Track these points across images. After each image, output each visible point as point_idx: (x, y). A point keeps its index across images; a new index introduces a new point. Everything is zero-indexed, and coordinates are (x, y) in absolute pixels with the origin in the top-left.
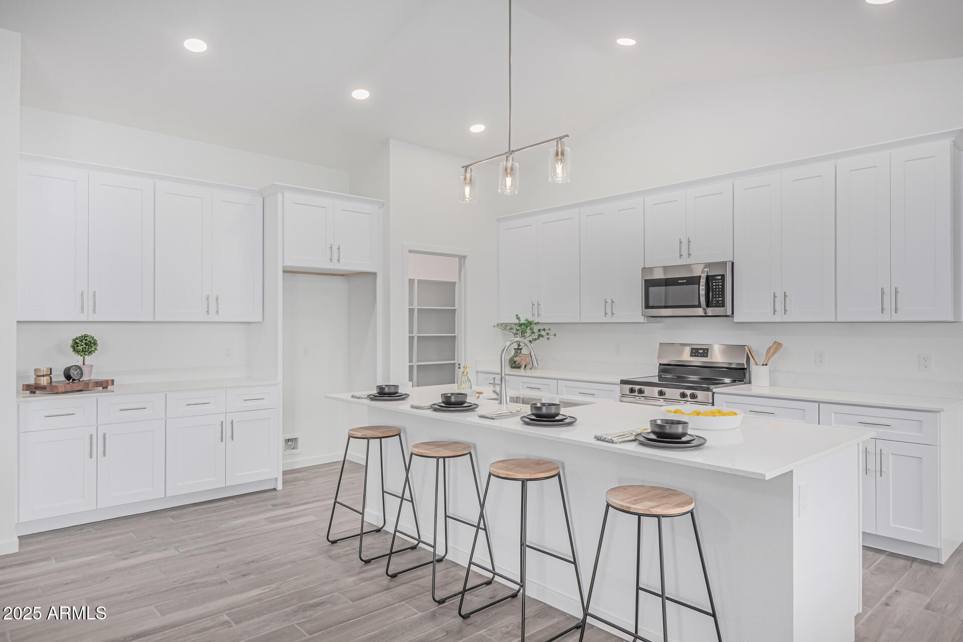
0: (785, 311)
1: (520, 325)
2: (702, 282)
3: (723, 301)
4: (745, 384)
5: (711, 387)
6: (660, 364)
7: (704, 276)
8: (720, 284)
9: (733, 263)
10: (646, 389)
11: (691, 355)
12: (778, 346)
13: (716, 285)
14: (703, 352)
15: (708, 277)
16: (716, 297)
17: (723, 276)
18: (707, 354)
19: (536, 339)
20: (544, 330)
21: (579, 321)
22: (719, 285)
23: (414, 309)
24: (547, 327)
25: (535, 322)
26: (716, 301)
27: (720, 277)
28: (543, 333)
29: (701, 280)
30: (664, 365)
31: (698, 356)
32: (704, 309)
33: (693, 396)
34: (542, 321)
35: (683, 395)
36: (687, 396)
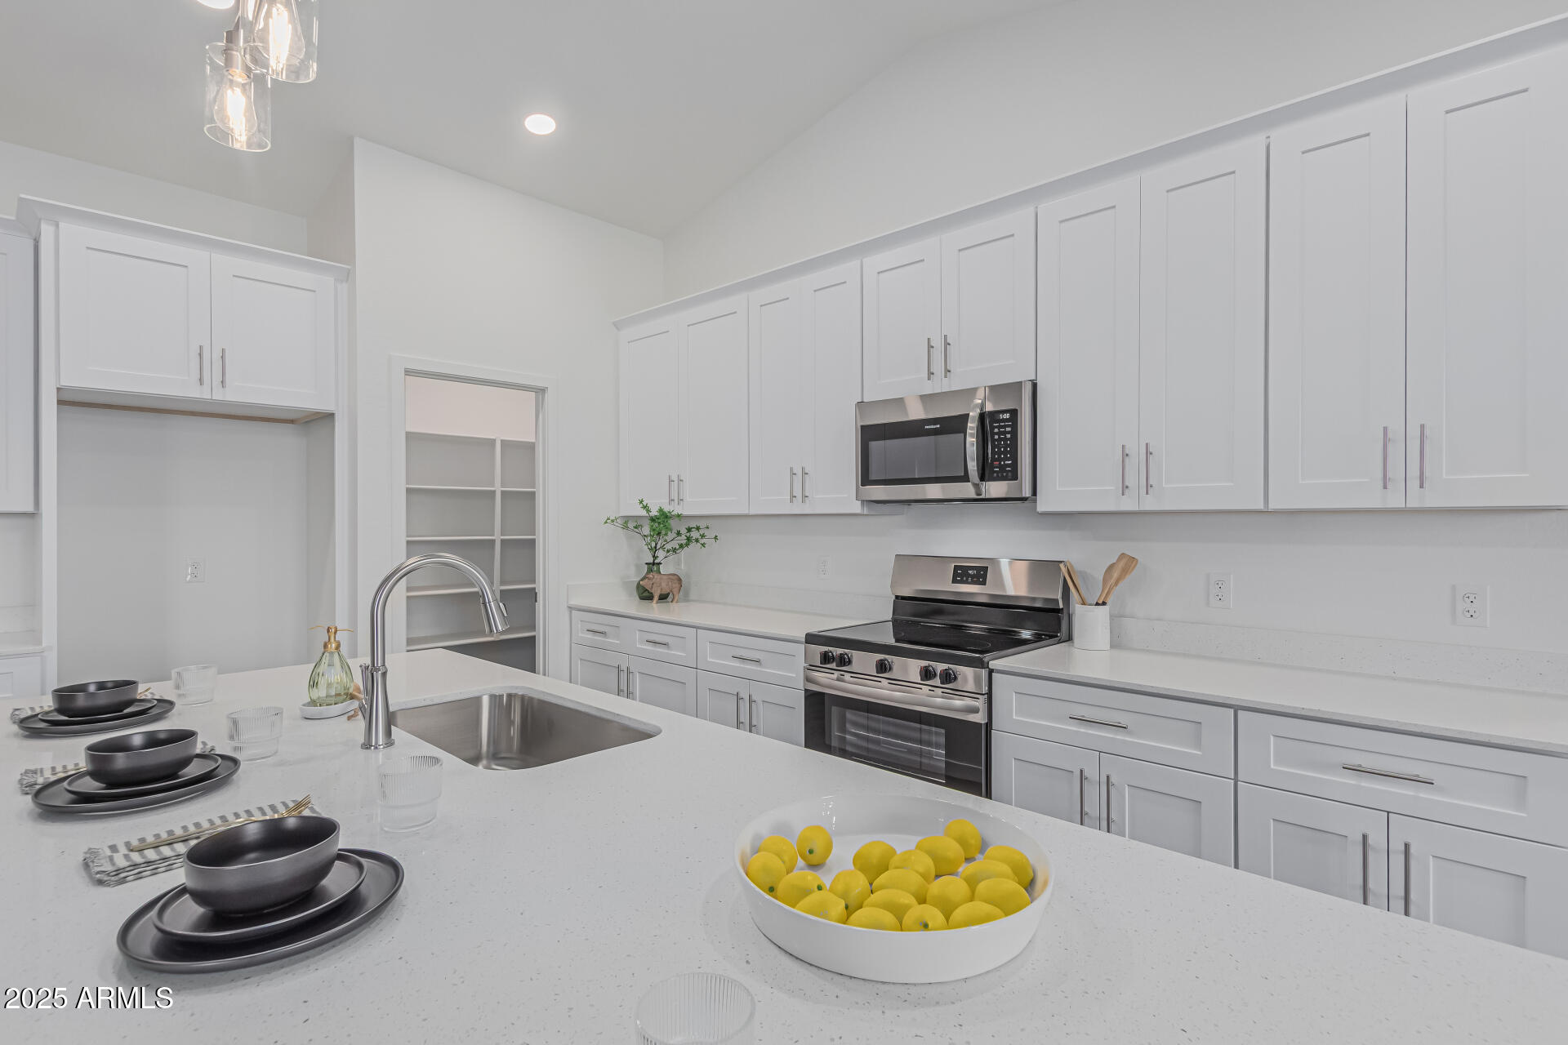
0: (1148, 486)
1: (653, 520)
2: (972, 428)
3: (1015, 466)
4: (1059, 642)
5: (987, 657)
6: (897, 597)
7: (974, 414)
8: (1008, 429)
9: (1035, 386)
10: (856, 655)
11: (954, 581)
12: (1128, 563)
13: (999, 433)
14: (976, 573)
15: (982, 416)
16: (999, 460)
17: (1014, 413)
18: (985, 577)
19: (681, 546)
20: (698, 528)
21: (746, 512)
22: (1005, 433)
23: (494, 492)
24: (702, 524)
25: (675, 513)
26: (1000, 466)
27: (1007, 416)
28: (695, 534)
29: (969, 425)
30: (904, 598)
31: (966, 582)
32: (976, 486)
33: (948, 677)
34: (685, 513)
35: (927, 674)
36: (935, 675)
